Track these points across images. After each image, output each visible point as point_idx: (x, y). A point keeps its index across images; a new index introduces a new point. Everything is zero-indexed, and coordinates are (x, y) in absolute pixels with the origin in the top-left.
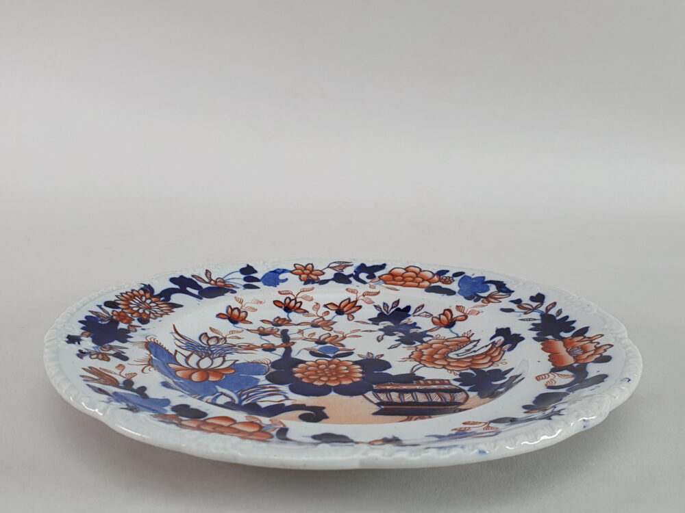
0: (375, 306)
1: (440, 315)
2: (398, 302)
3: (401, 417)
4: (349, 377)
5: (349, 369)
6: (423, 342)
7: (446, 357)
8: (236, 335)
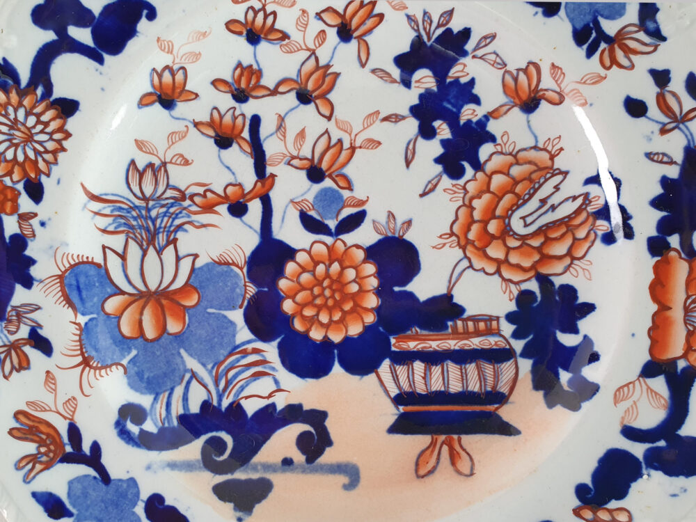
0: (409, 17)
1: (518, 70)
2: (450, 13)
3: (423, 441)
4: (358, 310)
5: (359, 279)
6: (477, 166)
7: (506, 231)
8: (180, 148)
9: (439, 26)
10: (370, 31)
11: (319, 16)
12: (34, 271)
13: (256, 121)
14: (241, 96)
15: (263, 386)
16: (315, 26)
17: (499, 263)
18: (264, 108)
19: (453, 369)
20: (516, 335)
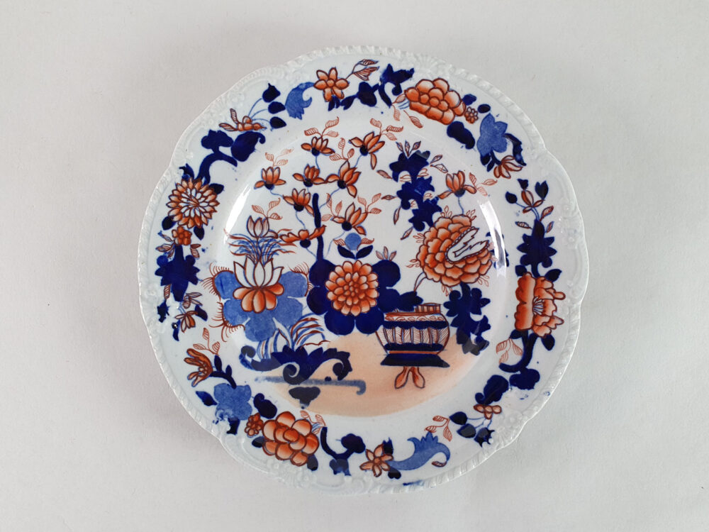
0: (398, 144)
1: (454, 174)
2: (418, 144)
3: (399, 369)
4: (367, 298)
5: (368, 282)
6: (431, 224)
7: (445, 259)
8: (275, 210)
9: (413, 149)
10: (377, 150)
11: (350, 141)
12: (199, 275)
13: (316, 197)
14: (308, 183)
15: (316, 338)
16: (348, 147)
17: (441, 276)
18: (321, 190)
19: (416, 331)
20: (449, 314)
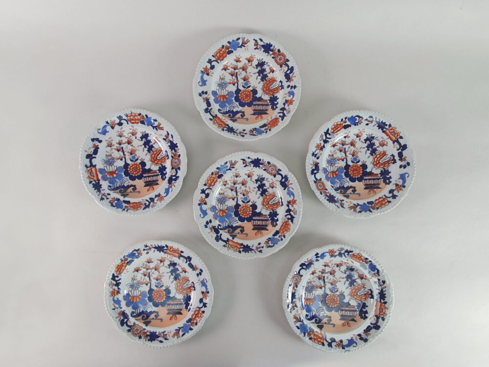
3: (344, 321)
4: (336, 303)
5: (337, 299)
6: (354, 285)
7: (357, 295)
8: (314, 280)
12: (296, 297)
13: (324, 277)
14: (322, 273)
15: (323, 312)
16: (334, 265)
17: (356, 299)
18: (326, 275)
19: (348, 312)
20: (357, 308)
